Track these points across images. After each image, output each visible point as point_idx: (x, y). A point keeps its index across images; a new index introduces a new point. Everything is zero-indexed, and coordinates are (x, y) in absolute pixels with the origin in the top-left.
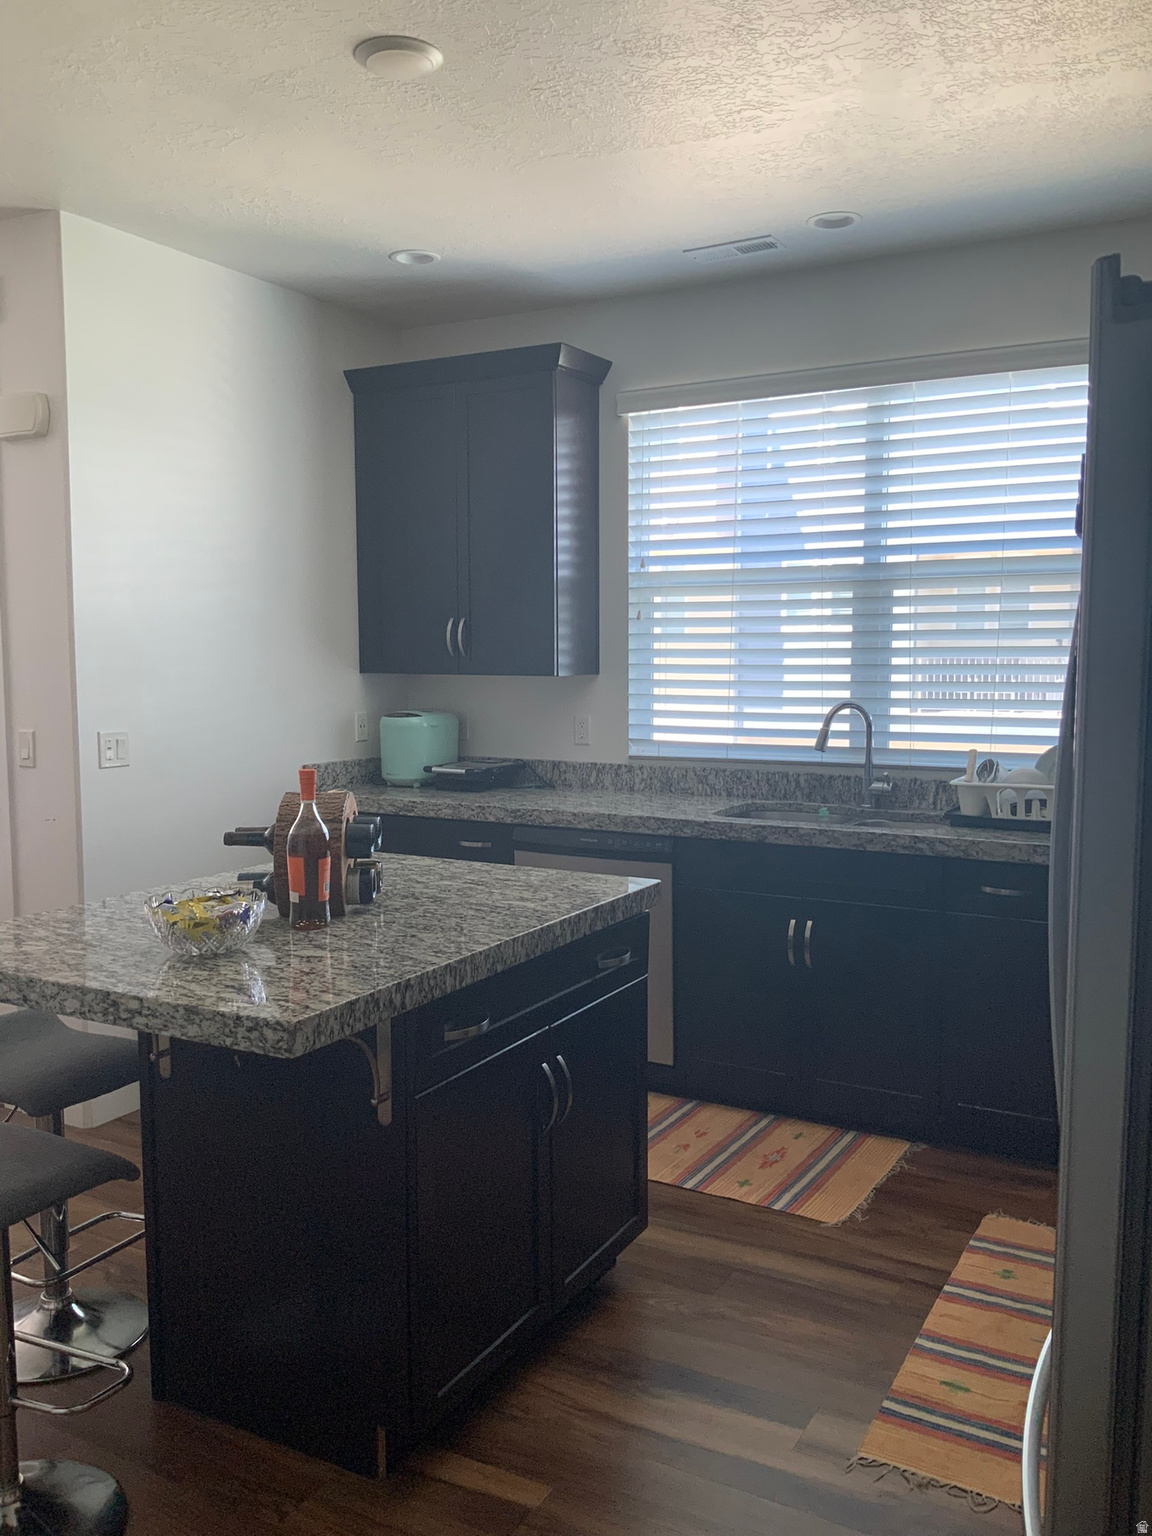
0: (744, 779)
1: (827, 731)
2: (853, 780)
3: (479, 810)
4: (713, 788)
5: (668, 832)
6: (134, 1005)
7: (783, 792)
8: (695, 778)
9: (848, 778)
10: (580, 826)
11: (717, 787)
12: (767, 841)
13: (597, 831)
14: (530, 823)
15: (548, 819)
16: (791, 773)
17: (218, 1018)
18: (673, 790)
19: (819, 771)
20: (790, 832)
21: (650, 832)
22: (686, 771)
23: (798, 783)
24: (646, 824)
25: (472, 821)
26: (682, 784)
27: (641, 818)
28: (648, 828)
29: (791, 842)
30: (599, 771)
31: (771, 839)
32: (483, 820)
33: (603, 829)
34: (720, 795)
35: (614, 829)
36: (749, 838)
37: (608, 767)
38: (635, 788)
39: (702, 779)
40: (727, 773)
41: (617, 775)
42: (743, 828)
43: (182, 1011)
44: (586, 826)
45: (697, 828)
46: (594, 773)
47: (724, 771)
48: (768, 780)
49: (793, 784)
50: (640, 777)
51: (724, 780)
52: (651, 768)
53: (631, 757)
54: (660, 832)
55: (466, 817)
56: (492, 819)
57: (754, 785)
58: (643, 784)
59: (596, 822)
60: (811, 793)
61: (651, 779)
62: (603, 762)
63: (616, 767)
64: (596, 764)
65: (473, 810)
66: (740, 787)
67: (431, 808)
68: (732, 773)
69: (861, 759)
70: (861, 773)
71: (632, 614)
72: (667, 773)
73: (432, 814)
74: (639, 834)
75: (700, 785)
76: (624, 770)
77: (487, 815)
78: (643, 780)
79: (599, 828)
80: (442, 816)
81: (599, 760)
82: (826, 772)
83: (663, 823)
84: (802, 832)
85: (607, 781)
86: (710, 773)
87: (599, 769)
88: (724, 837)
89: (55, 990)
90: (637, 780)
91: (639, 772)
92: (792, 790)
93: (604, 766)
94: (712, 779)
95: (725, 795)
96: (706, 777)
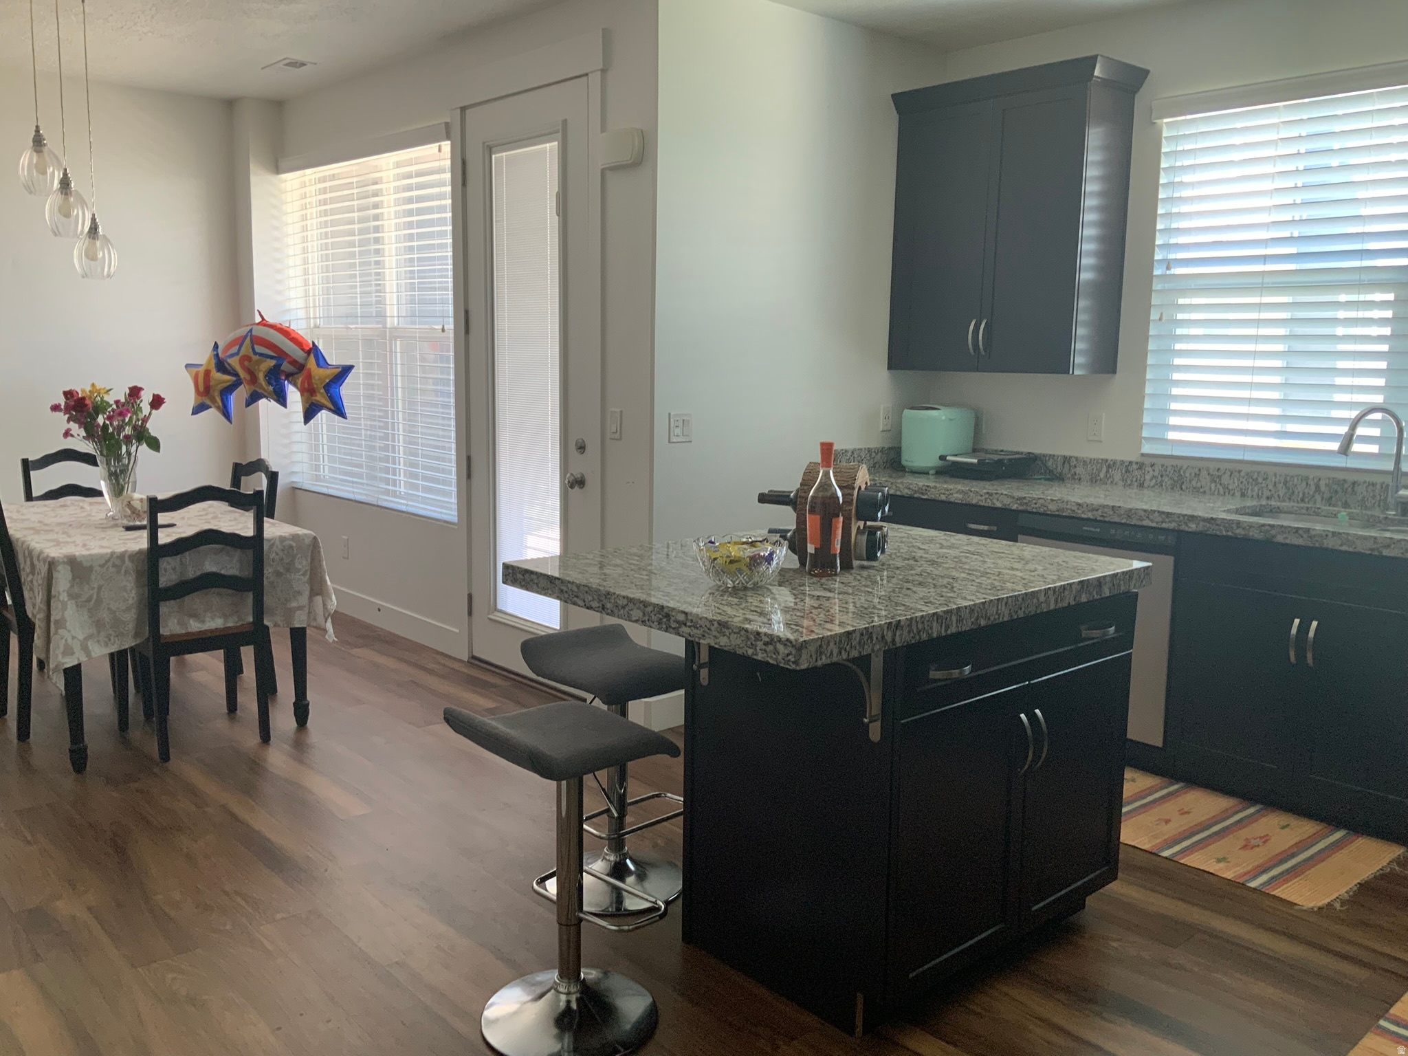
0: (1260, 480)
1: (1352, 436)
2: (1378, 487)
3: (987, 496)
4: (1225, 487)
5: (1172, 526)
6: (681, 617)
7: (1301, 495)
8: (1207, 477)
9: (1373, 485)
10: (1083, 516)
11: (1230, 487)
12: (1275, 540)
13: (1100, 521)
14: (1034, 510)
15: (1053, 507)
16: (1311, 477)
17: (743, 633)
18: (1184, 487)
19: (1341, 476)
20: (1301, 532)
21: (1154, 525)
22: (1200, 470)
23: (1317, 487)
24: (1151, 517)
25: (980, 506)
26: (1194, 483)
27: (1145, 511)
28: (1152, 521)
29: (1300, 542)
30: (1109, 467)
31: (1280, 539)
32: (990, 505)
33: (1107, 519)
34: (1233, 495)
35: (1117, 519)
36: (1256, 536)
37: (1118, 463)
38: (1145, 485)
39: (1215, 478)
40: (1242, 474)
41: (1127, 471)
42: (1251, 526)
43: (716, 624)
44: (1090, 515)
45: (1201, 523)
46: (1104, 469)
47: (1240, 472)
48: (1285, 483)
49: (1313, 488)
50: (1151, 473)
51: (1238, 480)
52: (1163, 466)
53: (1143, 455)
54: (1164, 525)
55: (974, 502)
56: (999, 505)
57: (1270, 487)
58: (1154, 481)
59: (1099, 513)
60: (1331, 497)
61: (1162, 476)
62: (1114, 457)
63: (1127, 464)
64: (1107, 460)
65: (981, 496)
66: (1256, 488)
67: (943, 491)
68: (1248, 474)
69: (1390, 466)
70: (1388, 480)
71: (1154, 315)
72: (1179, 471)
73: (943, 498)
74: (1143, 526)
75: (1213, 485)
76: (1135, 466)
77: (995, 501)
78: (1154, 477)
79: (1102, 519)
80: (952, 500)
81: (1110, 456)
82: (1351, 478)
83: (1167, 517)
84: (1313, 533)
85: (1117, 476)
86: (1225, 473)
87: (1110, 465)
88: (1230, 533)
89: (625, 602)
90: (1148, 477)
91: (1150, 469)
92: (1311, 493)
93: (1115, 462)
94: (1225, 479)
95: (1238, 494)
96: (1220, 477)
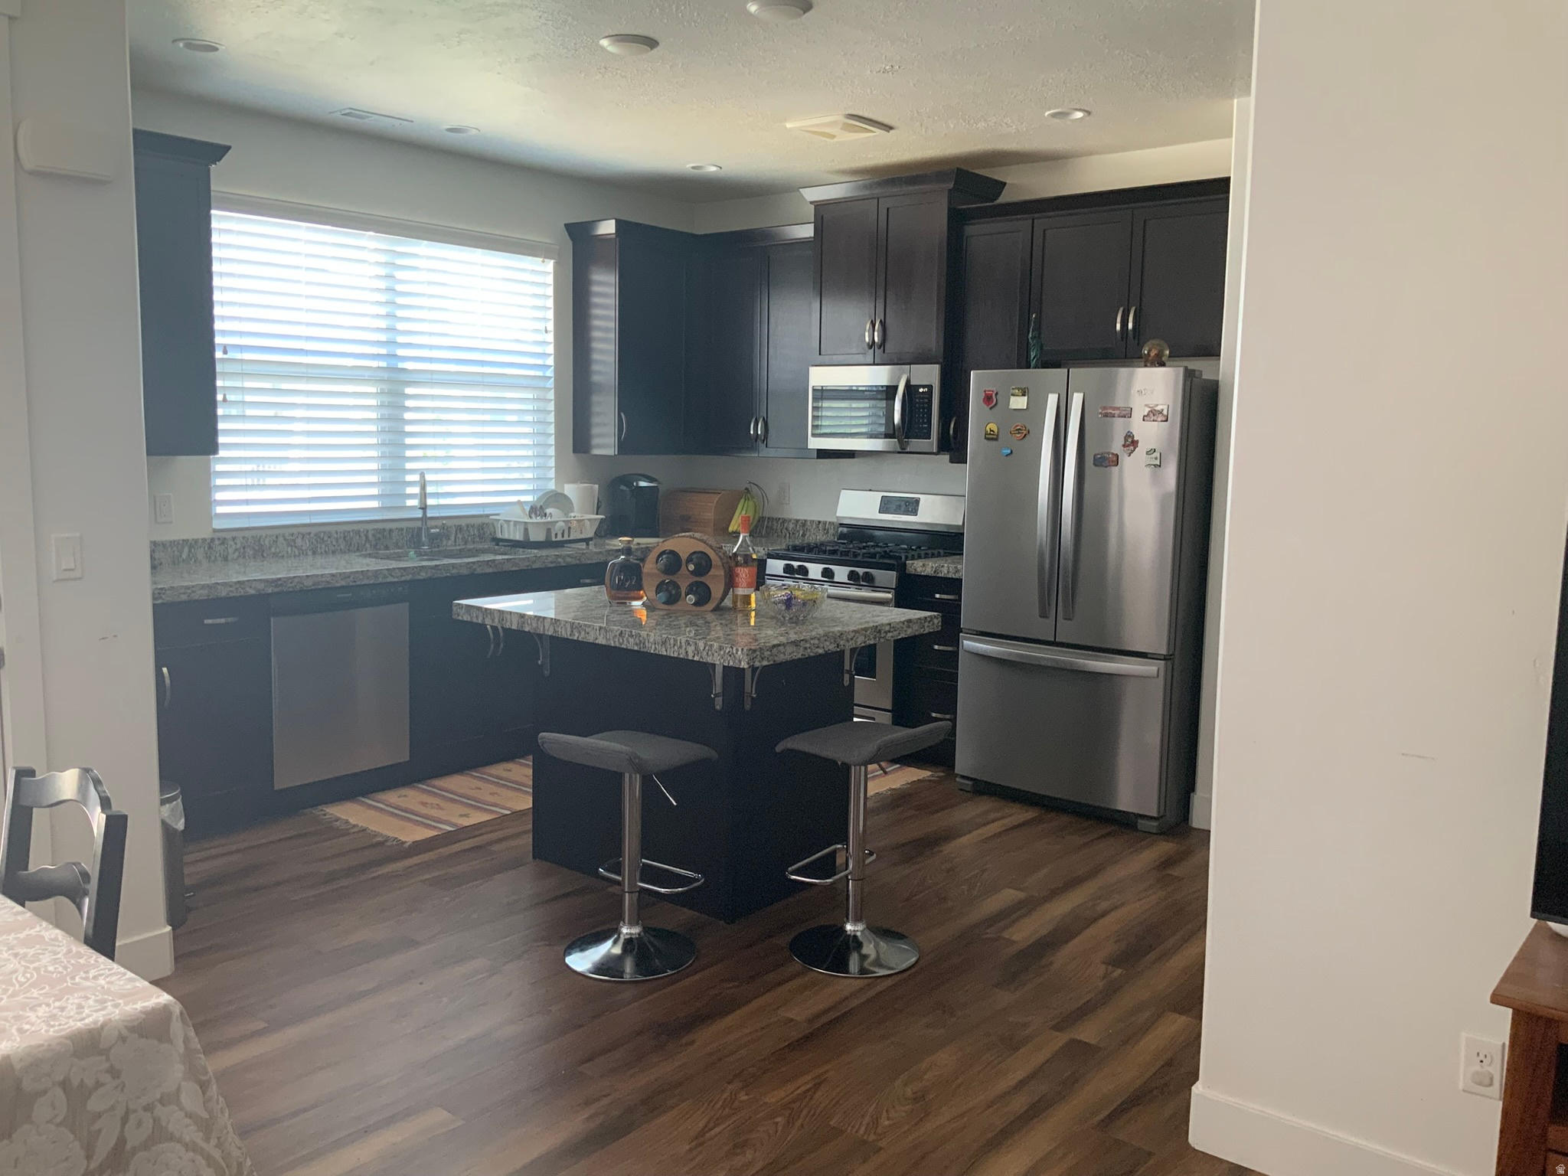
0: (326, 538)
2: (405, 530)
3: (238, 586)
4: (300, 549)
5: (408, 578)
7: (356, 545)
8: (284, 542)
9: (402, 529)
10: (337, 585)
11: (304, 548)
13: (352, 586)
14: (291, 589)
15: (309, 583)
16: (362, 530)
18: (265, 555)
19: (380, 526)
20: (490, 563)
21: (396, 580)
22: (277, 537)
23: (367, 537)
24: (393, 574)
25: (231, 598)
26: (273, 550)
27: (388, 570)
28: (394, 577)
29: (490, 570)
30: (191, 547)
32: (242, 593)
33: (358, 583)
34: (307, 554)
35: (366, 582)
37: (200, 541)
38: (229, 558)
39: (291, 543)
40: (312, 535)
41: (210, 548)
42: (461, 565)
44: (343, 583)
45: (429, 571)
46: (186, 550)
47: (309, 534)
48: (345, 537)
49: (364, 538)
50: (234, 547)
51: (309, 541)
52: (244, 538)
53: (215, 531)
54: (403, 579)
55: (224, 594)
56: (252, 592)
57: (334, 543)
58: (237, 553)
59: (351, 579)
60: (377, 544)
61: (244, 548)
62: (196, 537)
63: (208, 541)
64: (188, 540)
65: (231, 586)
66: (323, 546)
67: (183, 591)
68: (316, 535)
69: (419, 514)
70: (419, 524)
71: (220, 397)
72: (259, 540)
73: (184, 598)
75: (289, 549)
76: (217, 542)
77: (248, 589)
78: (236, 550)
79: (354, 584)
80: (196, 598)
81: (190, 536)
82: (388, 526)
83: (405, 571)
84: (497, 562)
85: (200, 554)
86: (297, 537)
87: (192, 544)
90: (231, 551)
91: (232, 543)
92: (363, 542)
93: (196, 541)
94: (299, 542)
95: (310, 553)
96: (294, 541)
